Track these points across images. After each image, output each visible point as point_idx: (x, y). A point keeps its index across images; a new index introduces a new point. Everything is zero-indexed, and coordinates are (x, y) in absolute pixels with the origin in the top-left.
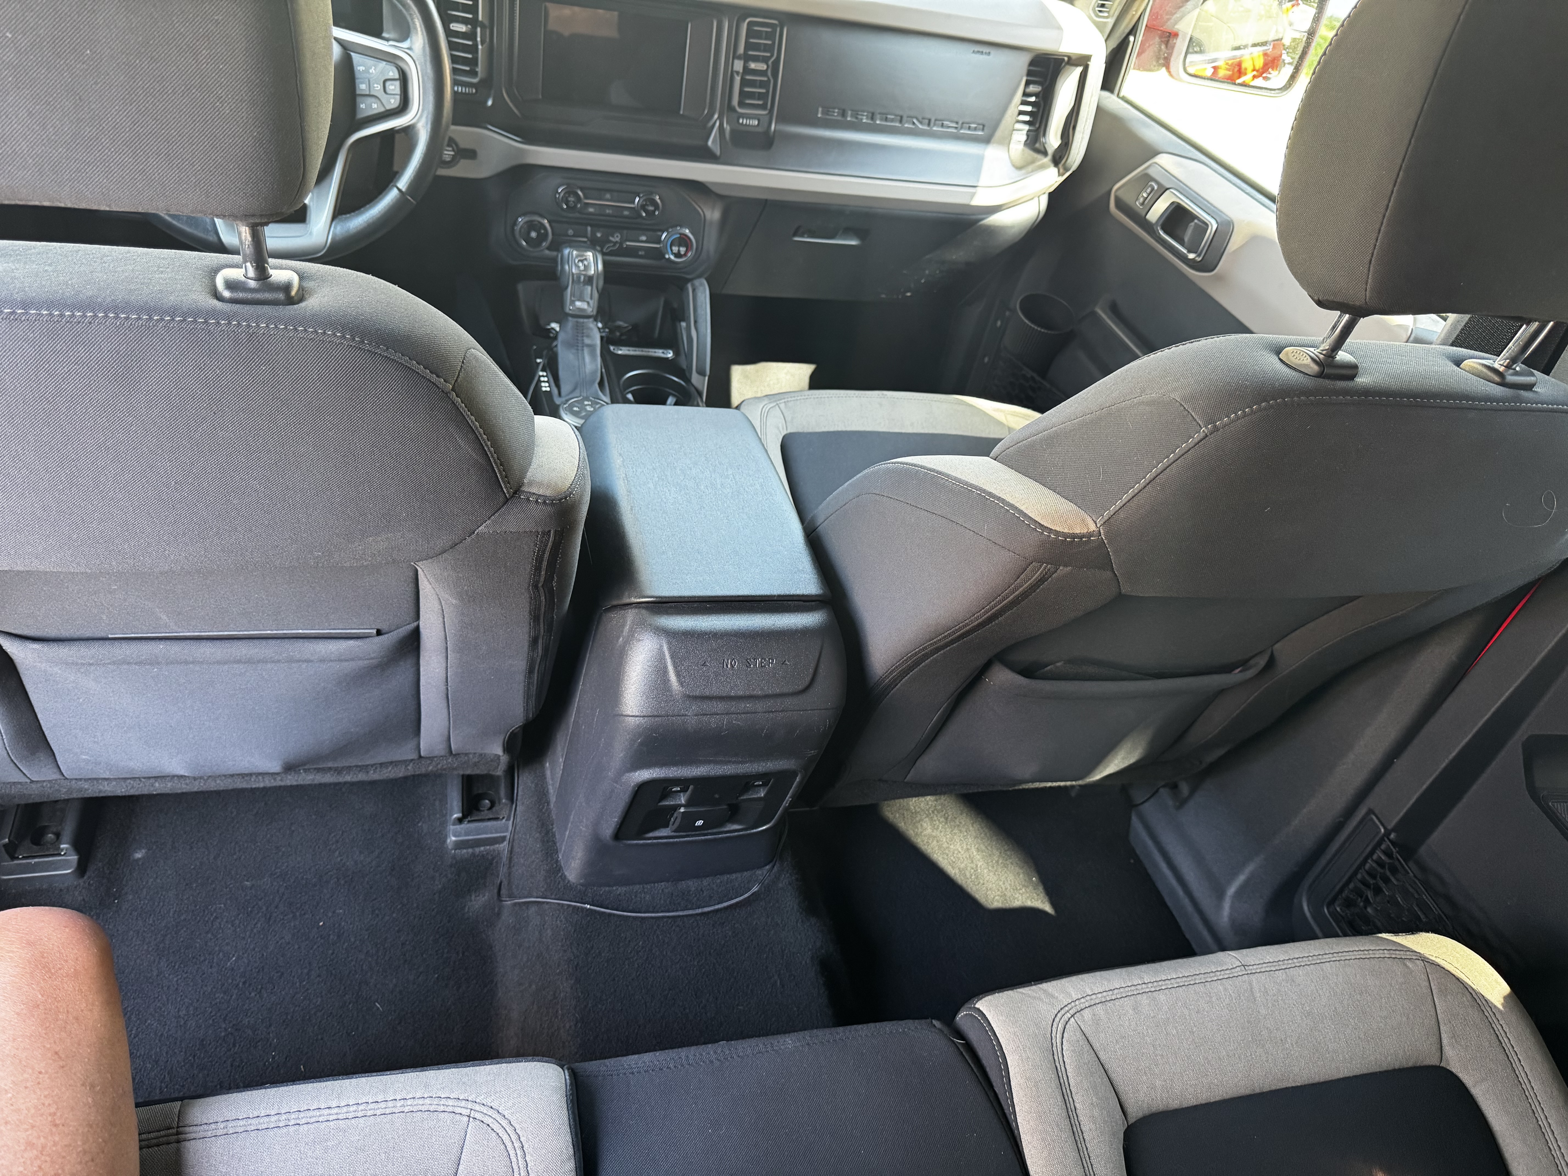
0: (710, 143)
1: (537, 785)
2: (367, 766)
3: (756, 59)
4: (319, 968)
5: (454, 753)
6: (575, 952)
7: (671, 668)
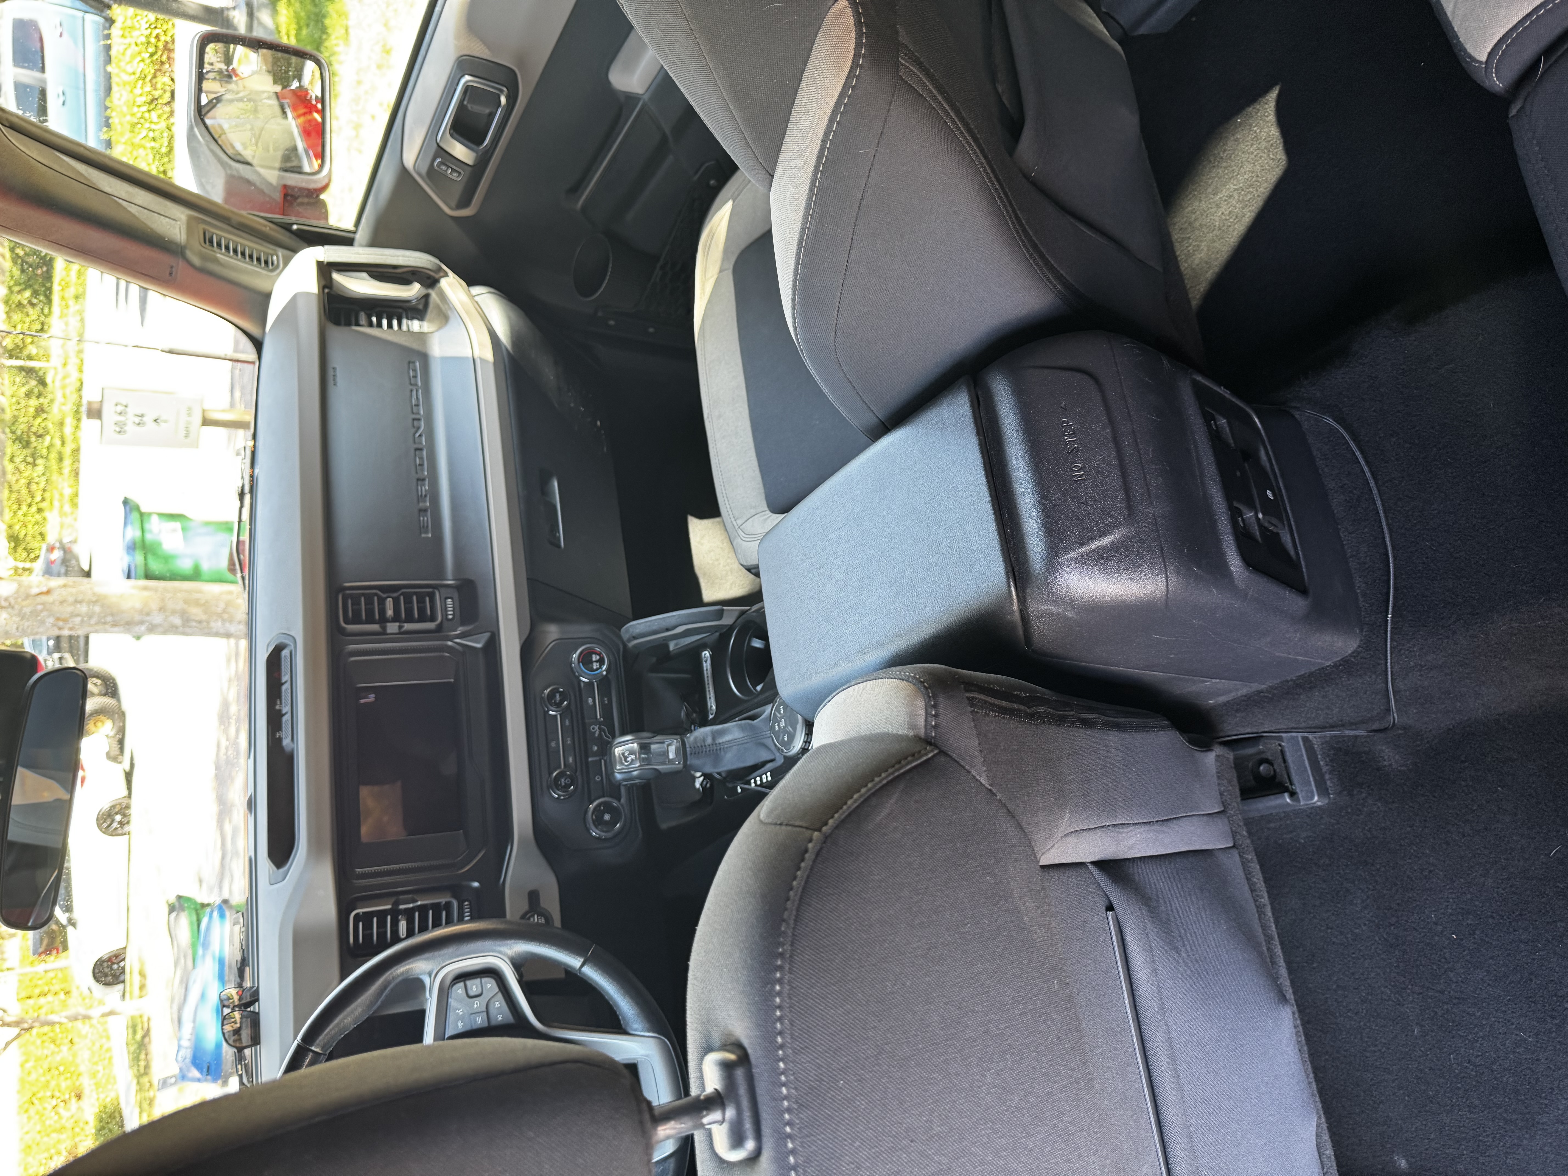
0: (479, 646)
1: (1237, 711)
2: (1257, 907)
3: (383, 611)
4: (1515, 931)
5: (1223, 809)
6: (1452, 620)
7: (1098, 543)
